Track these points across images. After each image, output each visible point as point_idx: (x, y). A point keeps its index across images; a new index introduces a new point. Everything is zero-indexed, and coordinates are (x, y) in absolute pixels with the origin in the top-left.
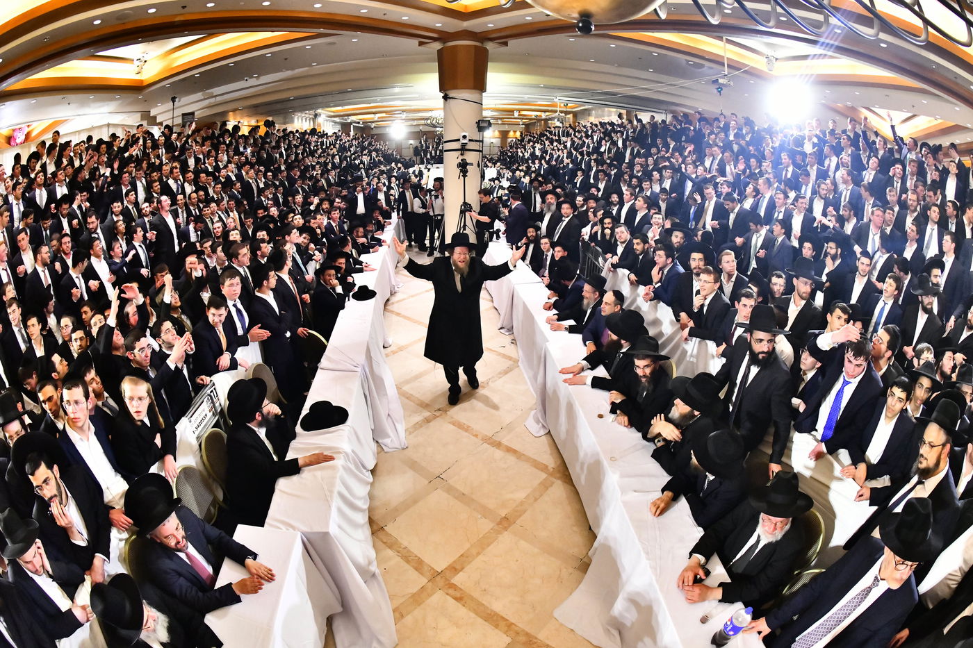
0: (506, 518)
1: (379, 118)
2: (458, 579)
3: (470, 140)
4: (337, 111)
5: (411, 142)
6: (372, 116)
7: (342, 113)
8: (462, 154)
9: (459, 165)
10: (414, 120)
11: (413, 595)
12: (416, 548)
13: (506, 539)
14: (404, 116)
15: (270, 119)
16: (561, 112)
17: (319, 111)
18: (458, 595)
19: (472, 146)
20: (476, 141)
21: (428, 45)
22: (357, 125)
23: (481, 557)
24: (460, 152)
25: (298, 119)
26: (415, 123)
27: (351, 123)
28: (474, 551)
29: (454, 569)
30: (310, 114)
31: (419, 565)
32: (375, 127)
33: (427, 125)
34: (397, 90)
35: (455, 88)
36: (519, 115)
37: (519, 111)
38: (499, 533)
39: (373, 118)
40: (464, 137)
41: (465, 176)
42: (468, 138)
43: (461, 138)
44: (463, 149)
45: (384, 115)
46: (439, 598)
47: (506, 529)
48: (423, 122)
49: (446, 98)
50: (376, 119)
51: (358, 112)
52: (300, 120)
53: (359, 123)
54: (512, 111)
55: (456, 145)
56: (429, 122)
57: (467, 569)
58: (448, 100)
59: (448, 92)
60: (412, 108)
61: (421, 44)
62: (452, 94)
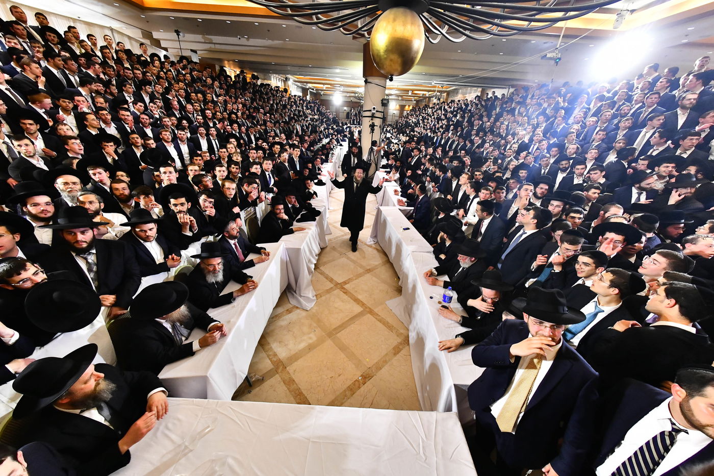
0: (369, 269)
1: (326, 88)
2: (346, 286)
3: (377, 111)
4: (300, 78)
5: (345, 108)
6: (322, 86)
7: (303, 80)
8: (372, 120)
9: (370, 126)
10: (348, 92)
11: (327, 290)
12: (331, 275)
13: (368, 276)
14: (342, 89)
15: (256, 74)
16: (438, 91)
17: (289, 76)
18: (345, 291)
19: (378, 115)
20: (380, 112)
21: (358, 40)
22: (312, 91)
23: (357, 280)
24: (371, 118)
25: (274, 78)
26: (348, 95)
27: (308, 89)
28: (354, 278)
29: (345, 283)
30: (282, 77)
31: (331, 280)
32: (323, 94)
33: (355, 97)
34: (338, 71)
35: (372, 75)
36: (412, 93)
37: (413, 90)
38: (365, 273)
39: (322, 88)
40: (374, 108)
41: (373, 132)
42: (376, 110)
43: (372, 109)
44: (373, 116)
45: (329, 86)
46: (337, 292)
47: (368, 273)
48: (353, 95)
49: (366, 82)
50: (325, 89)
51: (313, 81)
52: (275, 79)
53: (313, 89)
54: (408, 91)
55: (369, 114)
56: (357, 95)
57: (351, 283)
58: (367, 84)
59: (367, 78)
60: (347, 83)
61: (354, 38)
62: (370, 80)
